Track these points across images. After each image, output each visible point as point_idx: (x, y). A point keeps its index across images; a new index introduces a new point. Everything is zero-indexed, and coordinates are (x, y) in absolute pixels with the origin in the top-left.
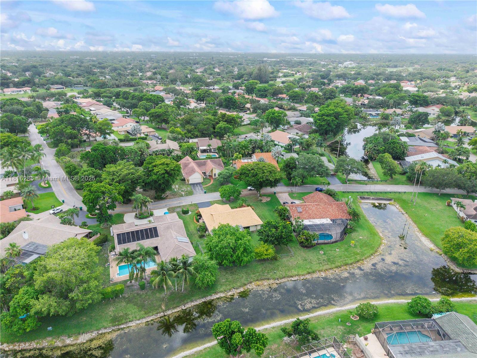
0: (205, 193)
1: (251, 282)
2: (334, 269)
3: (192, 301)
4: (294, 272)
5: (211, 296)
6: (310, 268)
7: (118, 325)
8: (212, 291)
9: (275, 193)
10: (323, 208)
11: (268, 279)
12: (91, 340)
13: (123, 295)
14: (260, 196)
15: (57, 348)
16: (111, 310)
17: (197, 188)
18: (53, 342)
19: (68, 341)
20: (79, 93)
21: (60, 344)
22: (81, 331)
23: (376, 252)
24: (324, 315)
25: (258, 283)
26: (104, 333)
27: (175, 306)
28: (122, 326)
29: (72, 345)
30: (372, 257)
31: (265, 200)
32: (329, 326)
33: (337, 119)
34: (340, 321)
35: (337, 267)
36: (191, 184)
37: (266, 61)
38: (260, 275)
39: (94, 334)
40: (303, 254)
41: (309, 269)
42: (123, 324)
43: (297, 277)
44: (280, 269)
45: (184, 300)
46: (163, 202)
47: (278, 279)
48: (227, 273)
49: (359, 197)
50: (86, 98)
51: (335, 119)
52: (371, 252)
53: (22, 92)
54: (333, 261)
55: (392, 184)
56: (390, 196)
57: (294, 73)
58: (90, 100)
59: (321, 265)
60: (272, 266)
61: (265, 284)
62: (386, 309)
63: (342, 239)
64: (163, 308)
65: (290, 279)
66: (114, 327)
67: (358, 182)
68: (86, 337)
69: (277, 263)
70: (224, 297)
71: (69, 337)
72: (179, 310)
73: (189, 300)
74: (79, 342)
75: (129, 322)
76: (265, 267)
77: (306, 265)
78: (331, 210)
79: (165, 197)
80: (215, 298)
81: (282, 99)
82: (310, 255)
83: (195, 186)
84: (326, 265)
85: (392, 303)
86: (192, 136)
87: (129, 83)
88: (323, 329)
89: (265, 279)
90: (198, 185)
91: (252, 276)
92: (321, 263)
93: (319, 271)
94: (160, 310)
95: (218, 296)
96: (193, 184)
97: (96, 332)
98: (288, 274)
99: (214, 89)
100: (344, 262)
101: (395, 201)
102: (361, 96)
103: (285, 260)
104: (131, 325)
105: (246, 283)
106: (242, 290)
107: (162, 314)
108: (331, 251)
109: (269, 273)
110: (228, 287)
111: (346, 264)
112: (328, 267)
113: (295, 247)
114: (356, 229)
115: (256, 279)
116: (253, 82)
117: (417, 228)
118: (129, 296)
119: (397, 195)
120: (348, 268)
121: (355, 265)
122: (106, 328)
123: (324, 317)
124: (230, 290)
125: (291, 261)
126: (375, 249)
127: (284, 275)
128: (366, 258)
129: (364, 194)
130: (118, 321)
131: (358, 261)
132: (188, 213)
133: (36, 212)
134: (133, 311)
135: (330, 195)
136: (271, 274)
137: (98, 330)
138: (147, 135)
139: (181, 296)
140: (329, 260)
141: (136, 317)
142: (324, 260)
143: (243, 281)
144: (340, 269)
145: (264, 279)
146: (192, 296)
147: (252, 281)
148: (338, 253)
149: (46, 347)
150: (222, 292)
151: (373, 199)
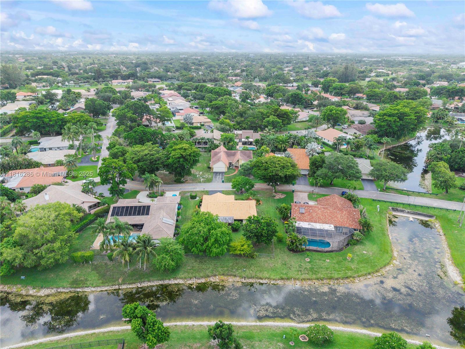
0: (223, 182)
1: (215, 276)
2: (314, 281)
3: (149, 281)
4: (266, 274)
5: (170, 280)
6: (286, 274)
7: (75, 288)
8: (173, 276)
9: (293, 191)
10: (331, 212)
11: (235, 276)
12: (48, 296)
13: (93, 262)
14: (275, 192)
15: (20, 295)
16: (76, 273)
17: (218, 177)
18: (19, 290)
19: (31, 292)
20: (166, 86)
21: (24, 292)
22: (44, 286)
23: (377, 271)
24: (271, 327)
25: (222, 277)
26: (62, 292)
27: (131, 282)
28: (78, 290)
29: (32, 296)
30: (369, 277)
31: (279, 196)
32: (269, 340)
33: (401, 119)
34: (284, 337)
35: (318, 279)
36: (214, 172)
37: (364, 61)
38: (228, 269)
39: (53, 291)
40: (286, 258)
41: (283, 274)
42: (79, 288)
43: (267, 280)
44: (251, 268)
45: (142, 279)
46: (180, 185)
47: (245, 278)
48: (196, 261)
49: (390, 208)
50: (171, 90)
51: (398, 120)
52: (370, 271)
53: (126, 83)
54: (316, 271)
55: (443, 199)
56: (431, 212)
57: (390, 72)
58: (172, 92)
59: (300, 273)
60: (244, 263)
61: (230, 280)
62: (348, 338)
63: (341, 250)
64: (120, 281)
65: (259, 280)
66: (71, 288)
67: (399, 192)
68: (45, 292)
69: (253, 261)
70: (183, 284)
71: (34, 288)
72: (134, 286)
73: (146, 280)
74: (39, 294)
75: (86, 287)
76: (237, 263)
77: (283, 270)
78: (339, 216)
79: (184, 181)
80: (174, 283)
81: (359, 98)
82: (294, 260)
83: (218, 174)
84: (305, 274)
85: (361, 334)
86: (240, 128)
87: (215, 79)
88: (260, 341)
89: (232, 275)
90: (221, 174)
91: (220, 269)
92: (301, 271)
93: (295, 279)
94: (117, 283)
95: (176, 282)
96: (216, 173)
97: (55, 289)
98: (258, 275)
99: (293, 86)
100: (329, 275)
101: (436, 219)
102: (459, 99)
103: (263, 259)
104: (87, 290)
105: (210, 275)
106: (203, 281)
107: (117, 287)
108: (320, 260)
109: (238, 269)
110: (190, 275)
111: (331, 278)
112: (307, 276)
113: (280, 249)
114: (365, 242)
115: (222, 273)
116: (331, 80)
117: (449, 255)
118: (98, 264)
119: (443, 212)
120: (332, 283)
121: (342, 281)
122: (64, 288)
123: (270, 329)
124: (191, 278)
125: (269, 262)
126: (376, 268)
127: (253, 275)
128: (359, 276)
129: (399, 205)
130: (77, 284)
131: (347, 278)
132: (196, 198)
133: (73, 179)
134: (93, 278)
135: (350, 200)
136: (240, 271)
137: (58, 288)
138: (203, 125)
139: (142, 274)
140: (312, 269)
141: (92, 284)
142: (306, 268)
143: (208, 272)
144: (321, 282)
145: (230, 275)
146: (152, 276)
147: (217, 274)
148: (326, 264)
149: (14, 292)
150: (182, 278)
151: (408, 212)
